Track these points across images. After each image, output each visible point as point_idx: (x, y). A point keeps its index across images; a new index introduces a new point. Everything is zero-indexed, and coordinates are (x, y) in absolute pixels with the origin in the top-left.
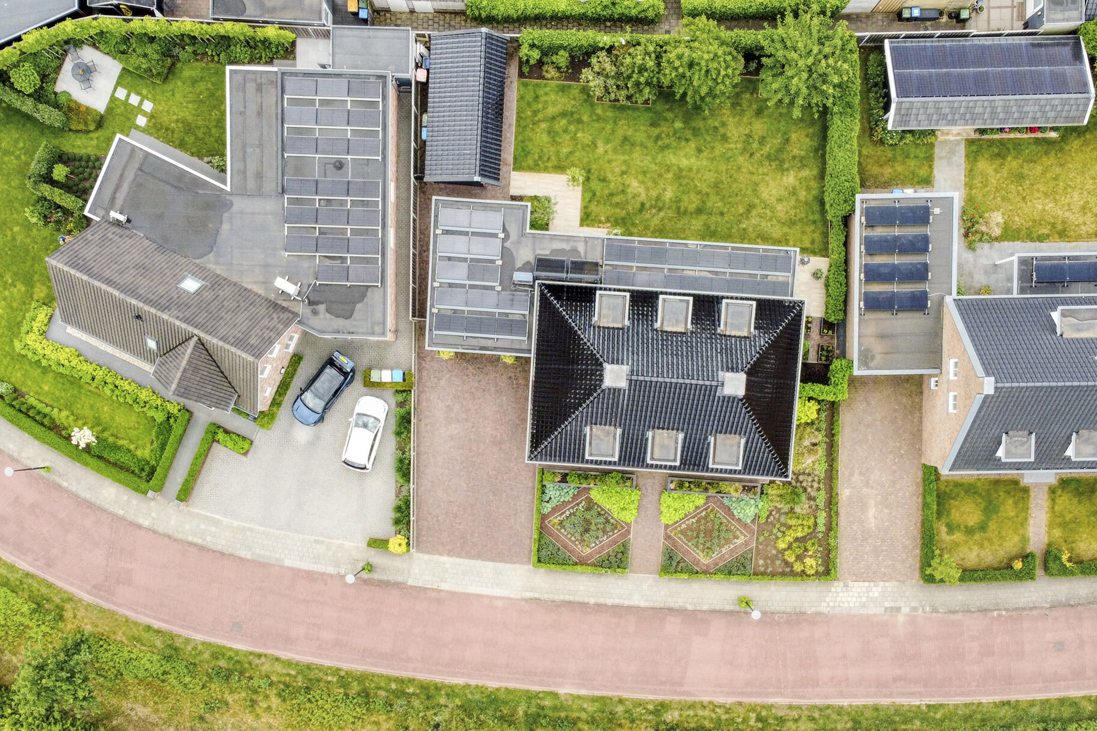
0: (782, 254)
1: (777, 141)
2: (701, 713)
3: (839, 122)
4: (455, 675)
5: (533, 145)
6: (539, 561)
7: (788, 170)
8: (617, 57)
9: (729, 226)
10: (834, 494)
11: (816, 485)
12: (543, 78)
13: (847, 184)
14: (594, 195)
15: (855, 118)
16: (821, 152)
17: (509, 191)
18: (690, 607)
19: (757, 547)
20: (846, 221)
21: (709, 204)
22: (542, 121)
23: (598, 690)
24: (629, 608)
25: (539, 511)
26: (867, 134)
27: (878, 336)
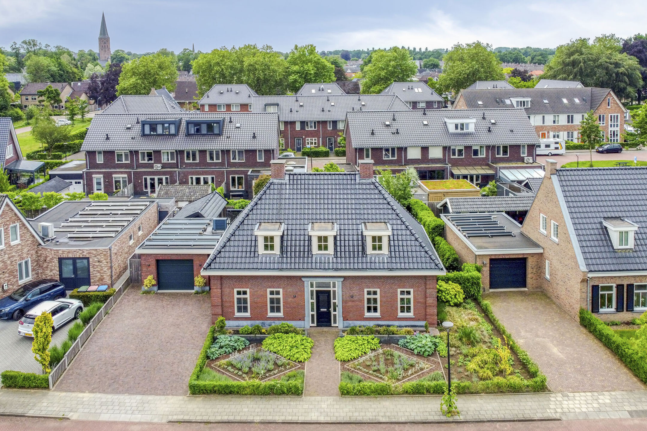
27: (484, 243)
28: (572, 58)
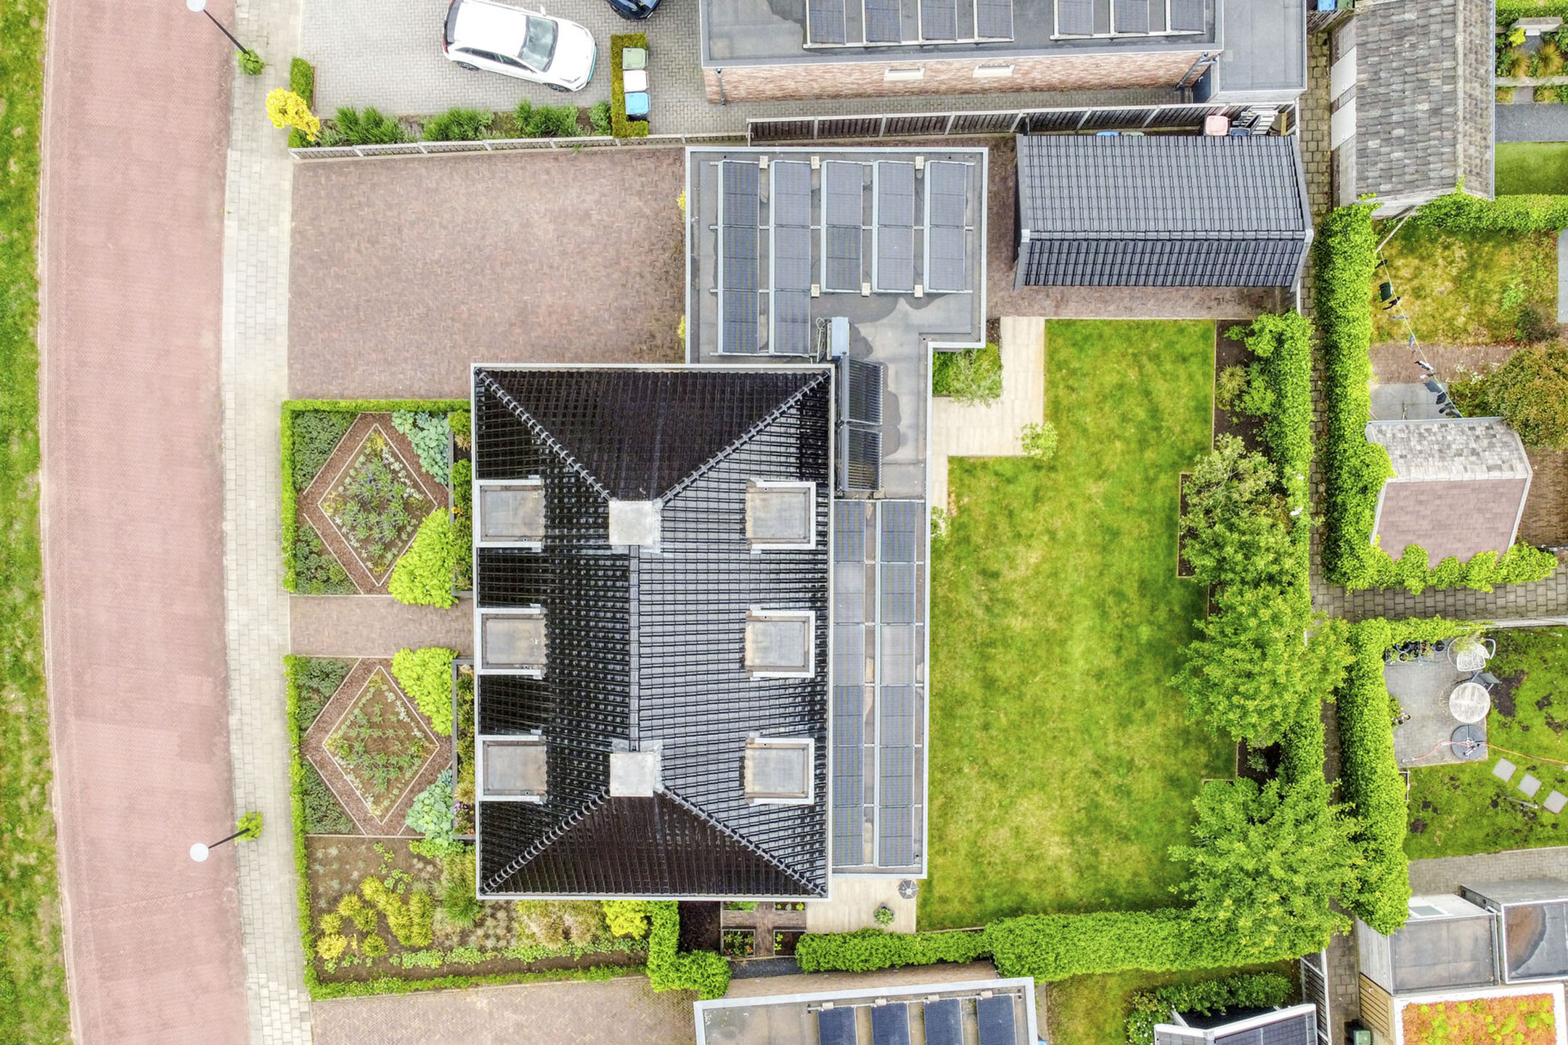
0: (915, 847)
1: (1124, 820)
2: (27, 756)
3: (1162, 934)
4: (54, 257)
5: (1096, 358)
6: (297, 415)
7: (1073, 843)
8: (1266, 504)
9: (966, 740)
10: (474, 980)
11: (490, 943)
12: (1220, 369)
13: (1051, 958)
14: (1009, 481)
15: (1173, 962)
16: (1108, 901)
17: (1007, 314)
18: (233, 721)
19: (363, 841)
20: (985, 960)
21: (1002, 701)
22: (1141, 373)
23: (52, 550)
24: (221, 601)
25: (395, 408)
26: (1144, 984)
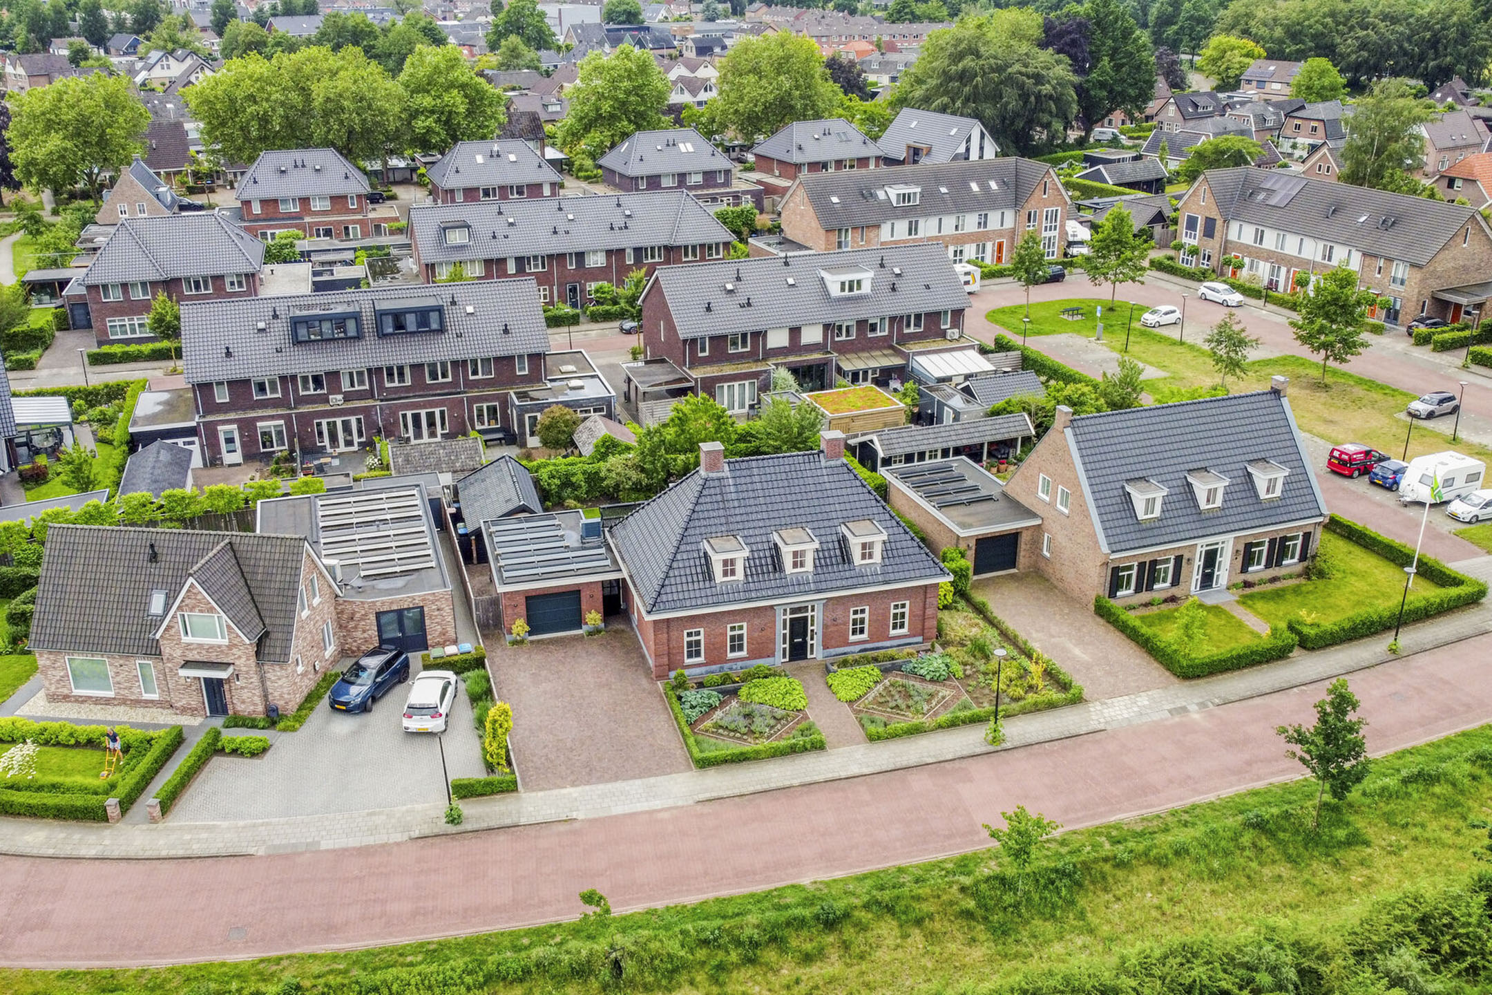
27: (964, 515)
28: (960, 65)
